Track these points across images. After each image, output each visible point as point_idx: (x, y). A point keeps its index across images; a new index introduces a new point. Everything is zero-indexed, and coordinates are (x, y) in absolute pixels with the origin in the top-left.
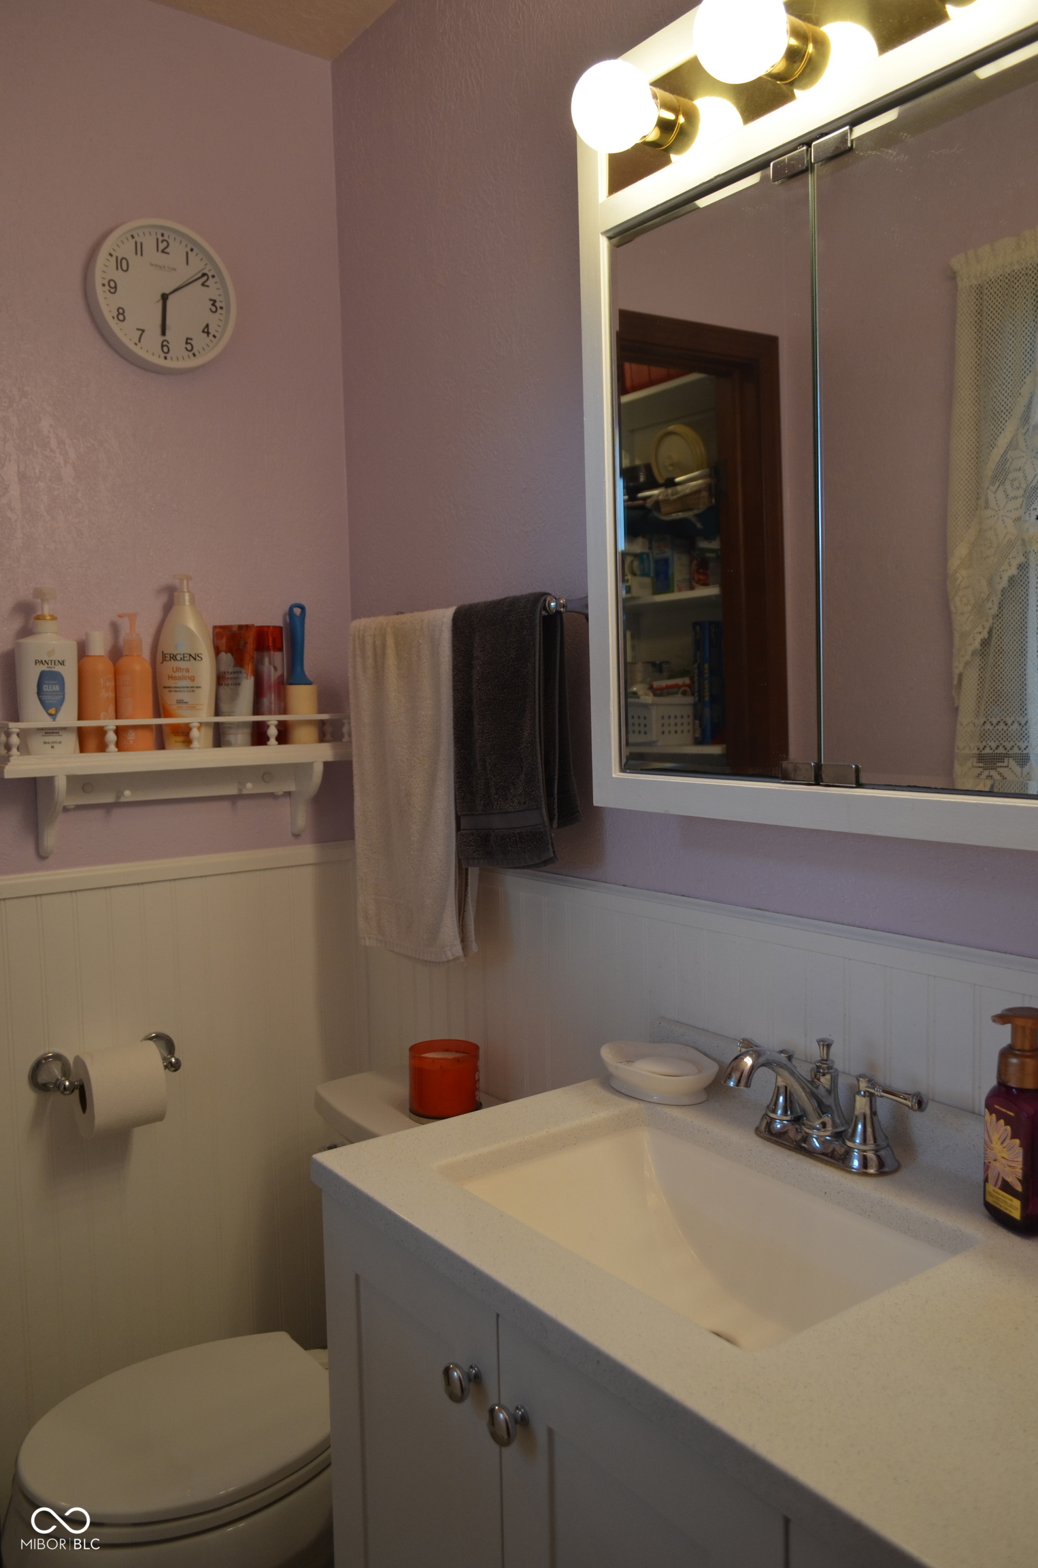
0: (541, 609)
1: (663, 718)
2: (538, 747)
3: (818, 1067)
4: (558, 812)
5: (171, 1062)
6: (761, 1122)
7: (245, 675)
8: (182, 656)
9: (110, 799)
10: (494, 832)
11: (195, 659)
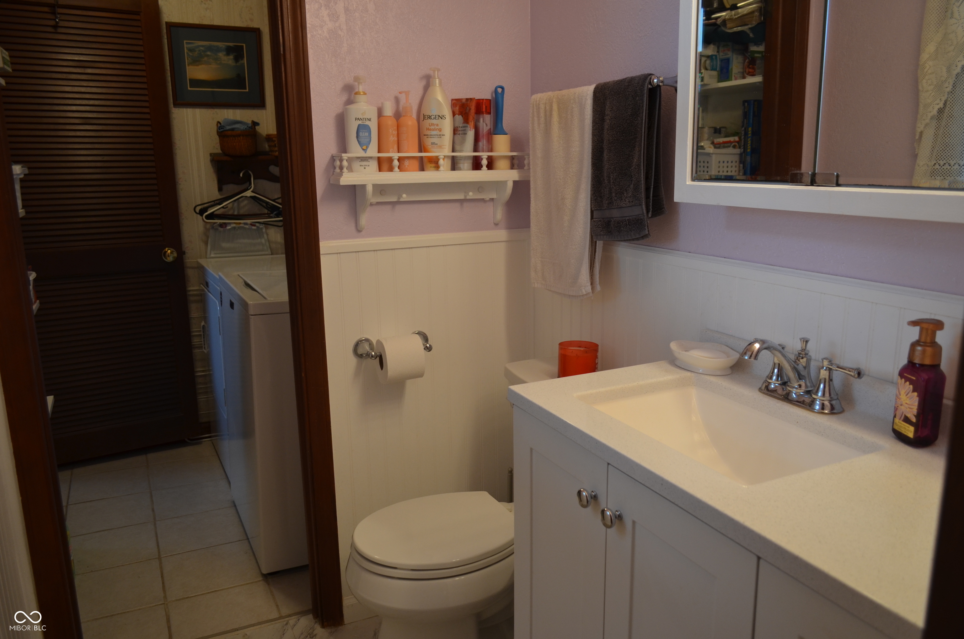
0: (648, 84)
1: (719, 162)
2: (642, 168)
3: (799, 354)
4: (652, 208)
5: (427, 347)
6: (762, 385)
7: (469, 128)
8: (434, 117)
9: (394, 199)
10: (613, 219)
11: (442, 118)
